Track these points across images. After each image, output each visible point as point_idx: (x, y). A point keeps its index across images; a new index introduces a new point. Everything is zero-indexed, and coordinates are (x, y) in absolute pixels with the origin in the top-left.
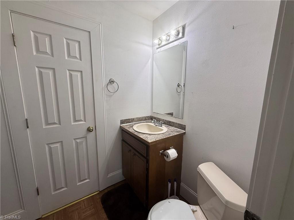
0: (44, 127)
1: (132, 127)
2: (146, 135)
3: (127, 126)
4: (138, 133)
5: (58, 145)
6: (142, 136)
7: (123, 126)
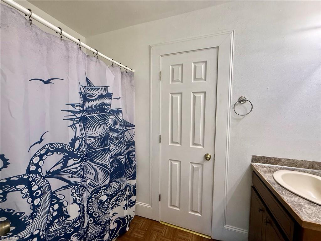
0: (170, 144)
1: (274, 172)
2: (301, 200)
3: (263, 167)
4: (280, 188)
5: (177, 163)
6: (286, 198)
7: (256, 165)
